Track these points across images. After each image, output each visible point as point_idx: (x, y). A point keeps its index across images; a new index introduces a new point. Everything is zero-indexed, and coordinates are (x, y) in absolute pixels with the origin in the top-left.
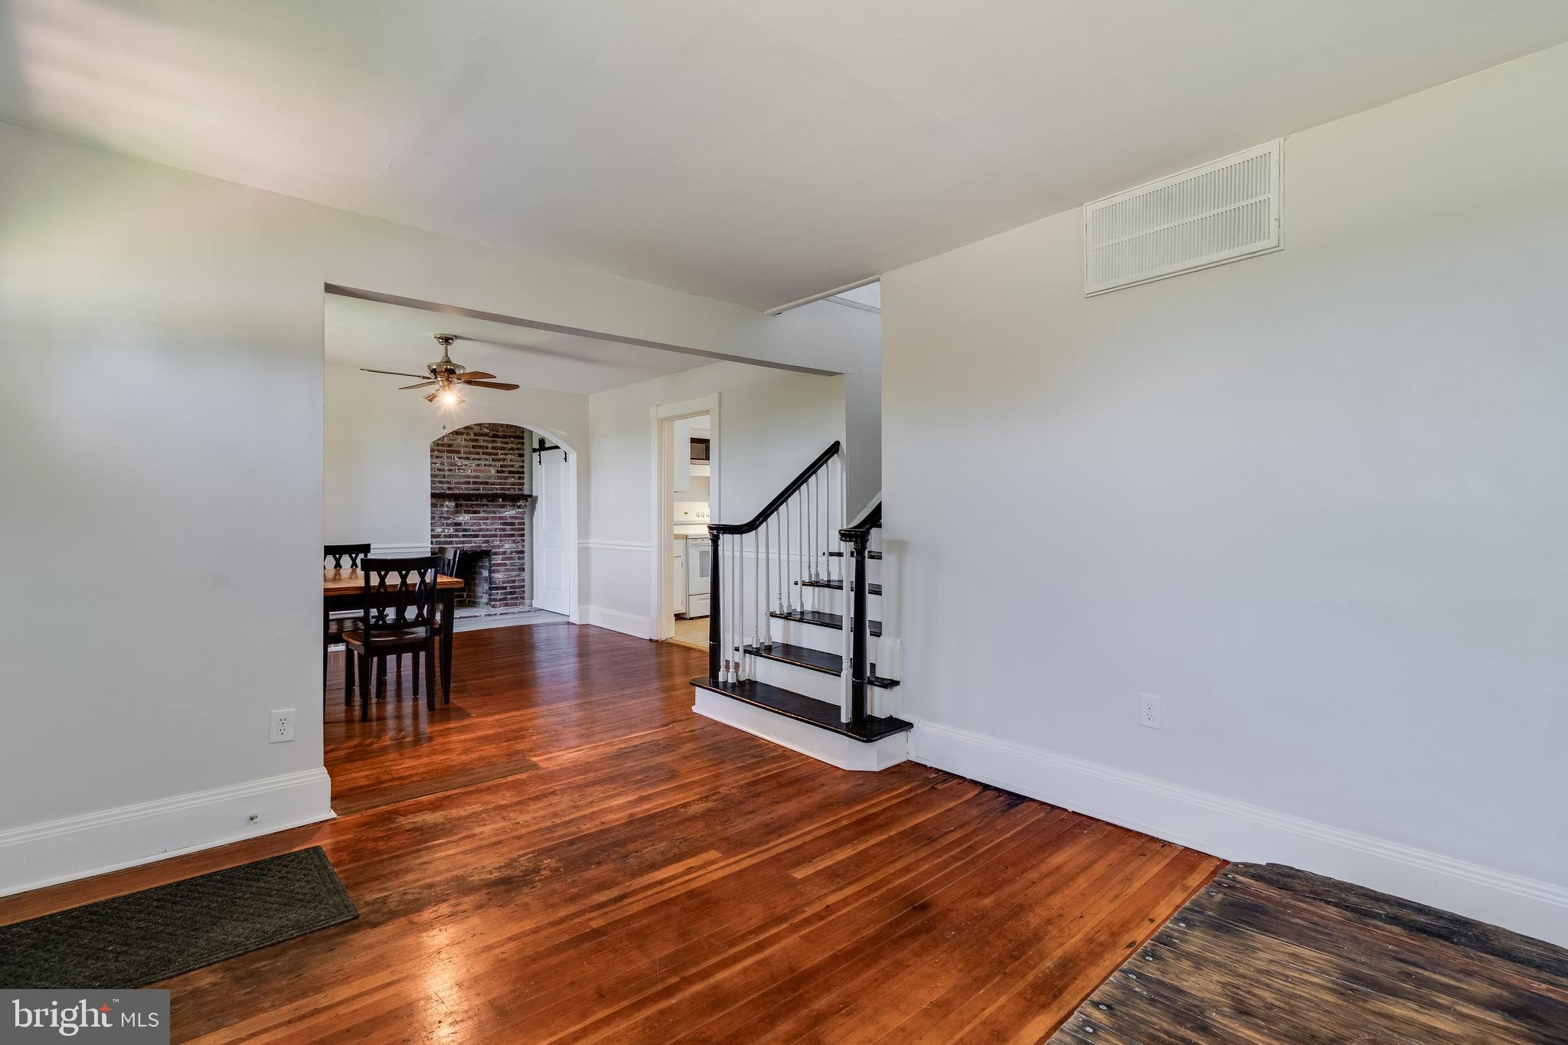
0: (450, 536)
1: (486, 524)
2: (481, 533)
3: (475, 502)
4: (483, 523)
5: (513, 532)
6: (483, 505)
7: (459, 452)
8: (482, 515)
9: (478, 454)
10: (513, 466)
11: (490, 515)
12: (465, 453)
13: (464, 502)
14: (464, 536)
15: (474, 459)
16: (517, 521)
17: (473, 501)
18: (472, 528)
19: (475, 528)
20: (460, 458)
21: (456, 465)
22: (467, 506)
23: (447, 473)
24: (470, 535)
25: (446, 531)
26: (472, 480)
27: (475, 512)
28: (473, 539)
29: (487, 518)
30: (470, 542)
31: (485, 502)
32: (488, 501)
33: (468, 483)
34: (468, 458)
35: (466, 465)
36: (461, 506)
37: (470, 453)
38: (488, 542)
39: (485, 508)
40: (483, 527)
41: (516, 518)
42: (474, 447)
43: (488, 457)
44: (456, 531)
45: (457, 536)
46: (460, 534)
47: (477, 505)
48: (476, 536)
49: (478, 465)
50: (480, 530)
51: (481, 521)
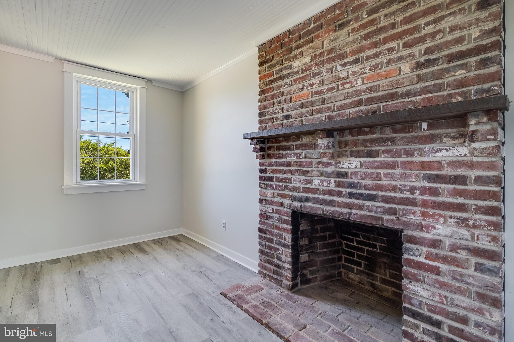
0: (330, 193)
1: (391, 177)
2: (381, 193)
3: (370, 136)
4: (386, 175)
5: (460, 200)
6: (384, 141)
7: (342, 56)
8: (382, 159)
9: (375, 45)
10: (460, 40)
11: (399, 159)
12: (353, 53)
13: (350, 138)
14: (351, 195)
15: (368, 58)
16: (472, 174)
17: (366, 134)
18: (364, 182)
19: (369, 182)
20: (345, 65)
21: (339, 79)
22: (355, 144)
23: (327, 95)
24: (361, 195)
25: (325, 184)
26: (364, 97)
27: (369, 154)
28: (367, 203)
29: (393, 166)
30: (361, 207)
31: (388, 133)
32: (395, 131)
33: (359, 103)
34: (357, 61)
35: (354, 74)
36: (346, 144)
37: (361, 50)
38: (394, 212)
39: (389, 146)
40: (385, 181)
41: (471, 166)
42: (367, 37)
43: (394, 44)
44: (339, 185)
45: (339, 194)
46: (345, 191)
47: (372, 141)
48: (372, 198)
49: (376, 67)
50: (379, 188)
51: (382, 171)
